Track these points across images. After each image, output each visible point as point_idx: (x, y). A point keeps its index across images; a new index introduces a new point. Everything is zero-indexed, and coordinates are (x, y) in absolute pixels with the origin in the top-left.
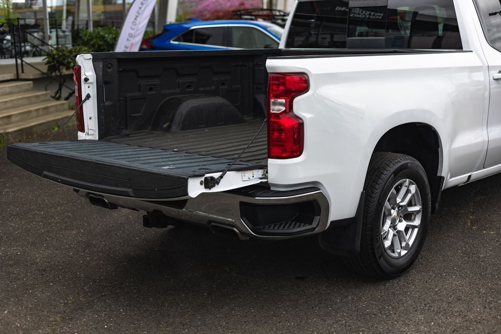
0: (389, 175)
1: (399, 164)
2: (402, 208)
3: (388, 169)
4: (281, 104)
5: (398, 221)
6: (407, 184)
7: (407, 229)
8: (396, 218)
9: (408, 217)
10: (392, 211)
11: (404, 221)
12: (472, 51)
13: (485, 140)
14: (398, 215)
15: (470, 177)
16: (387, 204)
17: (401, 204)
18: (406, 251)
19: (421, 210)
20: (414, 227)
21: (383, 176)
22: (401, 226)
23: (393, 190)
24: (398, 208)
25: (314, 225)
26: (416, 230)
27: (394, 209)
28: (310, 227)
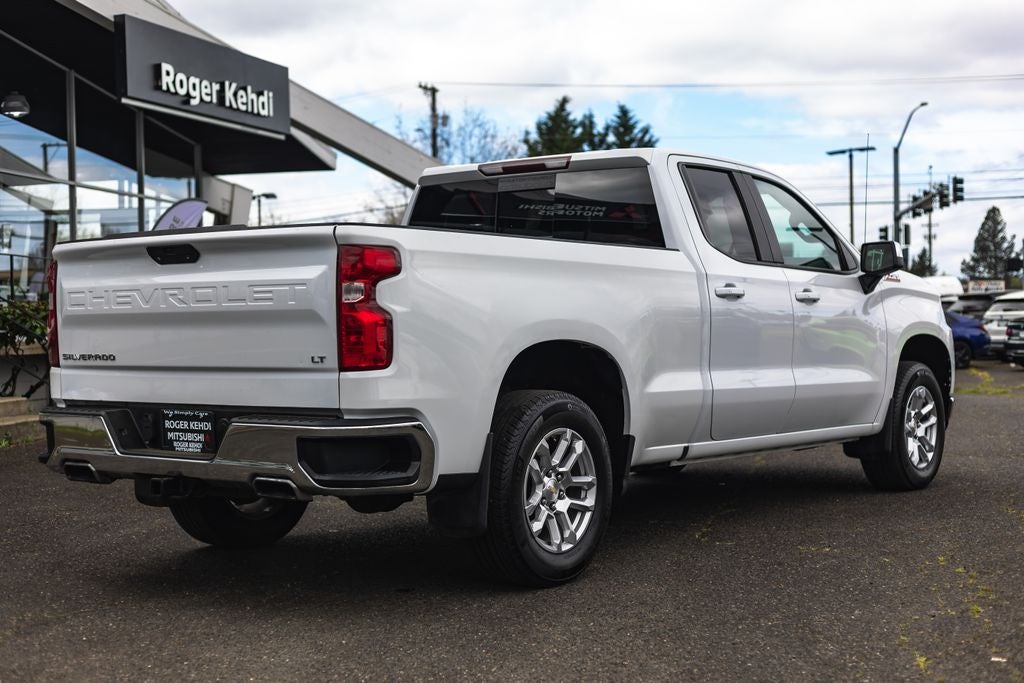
0: (535, 416)
1: (553, 403)
2: (563, 477)
3: (534, 407)
4: (357, 290)
5: (556, 496)
6: (568, 436)
7: (573, 511)
8: (553, 490)
9: (574, 492)
10: (546, 479)
11: (567, 498)
12: (678, 250)
13: (707, 389)
14: (556, 485)
15: (686, 449)
16: (534, 463)
17: (561, 470)
18: (571, 546)
19: (595, 483)
20: (585, 509)
21: (525, 418)
22: (563, 505)
23: (543, 442)
24: (556, 476)
25: (410, 473)
26: (588, 515)
27: (550, 476)
28: (404, 475)
